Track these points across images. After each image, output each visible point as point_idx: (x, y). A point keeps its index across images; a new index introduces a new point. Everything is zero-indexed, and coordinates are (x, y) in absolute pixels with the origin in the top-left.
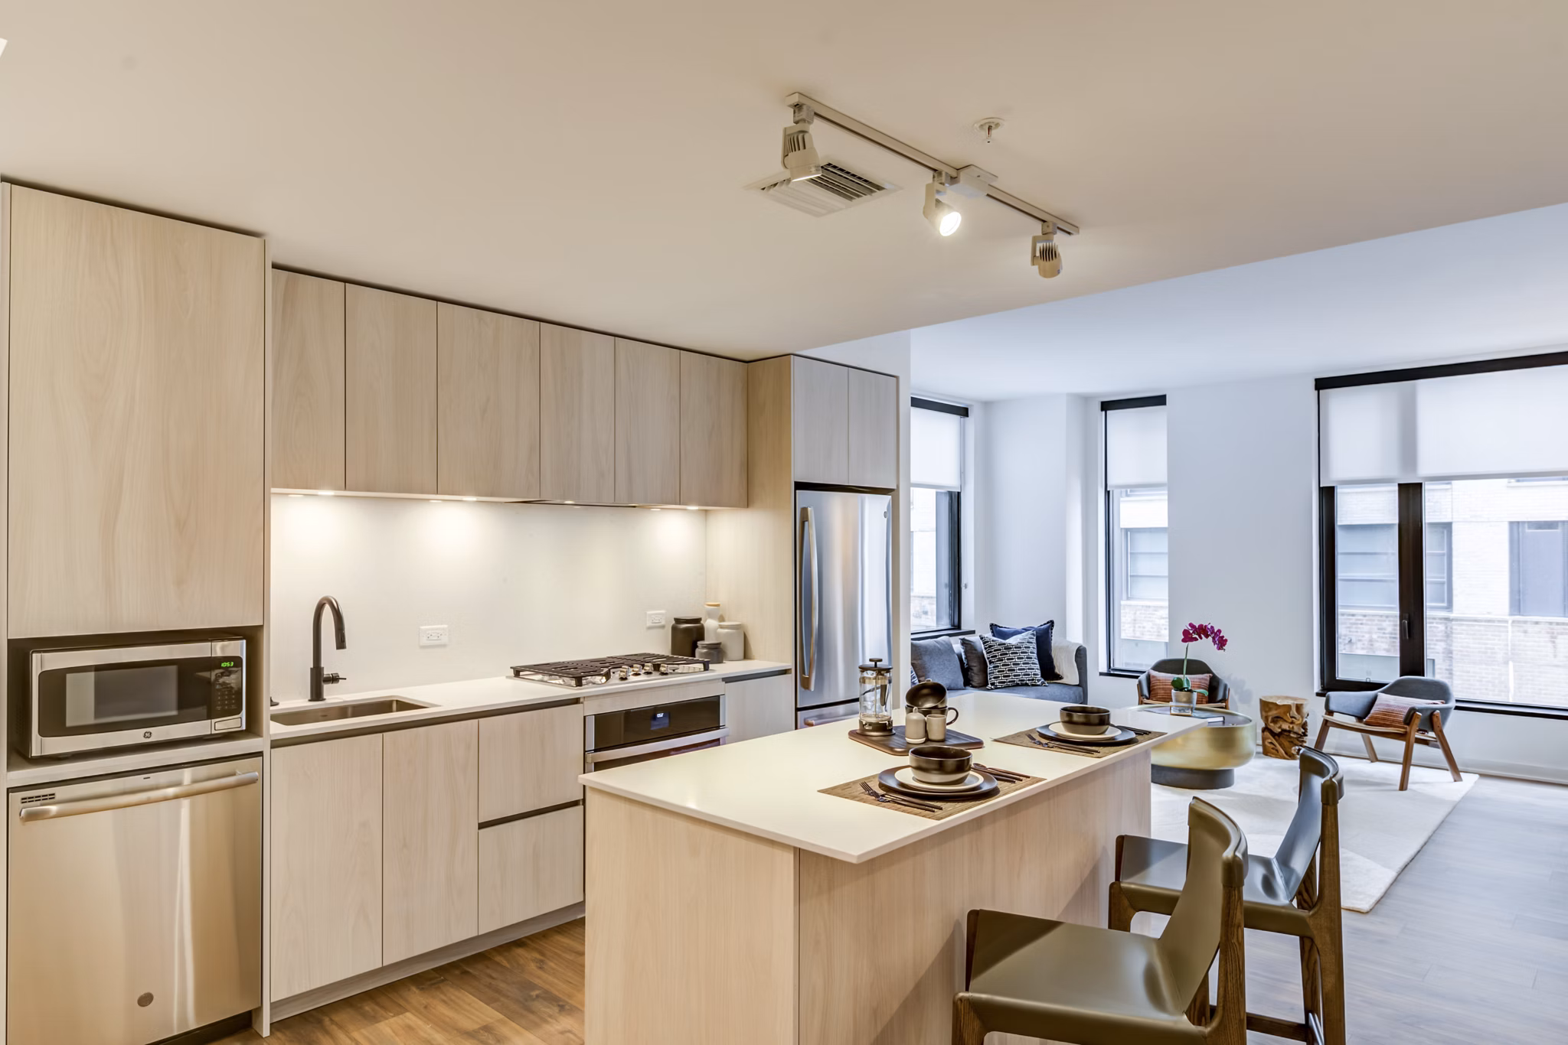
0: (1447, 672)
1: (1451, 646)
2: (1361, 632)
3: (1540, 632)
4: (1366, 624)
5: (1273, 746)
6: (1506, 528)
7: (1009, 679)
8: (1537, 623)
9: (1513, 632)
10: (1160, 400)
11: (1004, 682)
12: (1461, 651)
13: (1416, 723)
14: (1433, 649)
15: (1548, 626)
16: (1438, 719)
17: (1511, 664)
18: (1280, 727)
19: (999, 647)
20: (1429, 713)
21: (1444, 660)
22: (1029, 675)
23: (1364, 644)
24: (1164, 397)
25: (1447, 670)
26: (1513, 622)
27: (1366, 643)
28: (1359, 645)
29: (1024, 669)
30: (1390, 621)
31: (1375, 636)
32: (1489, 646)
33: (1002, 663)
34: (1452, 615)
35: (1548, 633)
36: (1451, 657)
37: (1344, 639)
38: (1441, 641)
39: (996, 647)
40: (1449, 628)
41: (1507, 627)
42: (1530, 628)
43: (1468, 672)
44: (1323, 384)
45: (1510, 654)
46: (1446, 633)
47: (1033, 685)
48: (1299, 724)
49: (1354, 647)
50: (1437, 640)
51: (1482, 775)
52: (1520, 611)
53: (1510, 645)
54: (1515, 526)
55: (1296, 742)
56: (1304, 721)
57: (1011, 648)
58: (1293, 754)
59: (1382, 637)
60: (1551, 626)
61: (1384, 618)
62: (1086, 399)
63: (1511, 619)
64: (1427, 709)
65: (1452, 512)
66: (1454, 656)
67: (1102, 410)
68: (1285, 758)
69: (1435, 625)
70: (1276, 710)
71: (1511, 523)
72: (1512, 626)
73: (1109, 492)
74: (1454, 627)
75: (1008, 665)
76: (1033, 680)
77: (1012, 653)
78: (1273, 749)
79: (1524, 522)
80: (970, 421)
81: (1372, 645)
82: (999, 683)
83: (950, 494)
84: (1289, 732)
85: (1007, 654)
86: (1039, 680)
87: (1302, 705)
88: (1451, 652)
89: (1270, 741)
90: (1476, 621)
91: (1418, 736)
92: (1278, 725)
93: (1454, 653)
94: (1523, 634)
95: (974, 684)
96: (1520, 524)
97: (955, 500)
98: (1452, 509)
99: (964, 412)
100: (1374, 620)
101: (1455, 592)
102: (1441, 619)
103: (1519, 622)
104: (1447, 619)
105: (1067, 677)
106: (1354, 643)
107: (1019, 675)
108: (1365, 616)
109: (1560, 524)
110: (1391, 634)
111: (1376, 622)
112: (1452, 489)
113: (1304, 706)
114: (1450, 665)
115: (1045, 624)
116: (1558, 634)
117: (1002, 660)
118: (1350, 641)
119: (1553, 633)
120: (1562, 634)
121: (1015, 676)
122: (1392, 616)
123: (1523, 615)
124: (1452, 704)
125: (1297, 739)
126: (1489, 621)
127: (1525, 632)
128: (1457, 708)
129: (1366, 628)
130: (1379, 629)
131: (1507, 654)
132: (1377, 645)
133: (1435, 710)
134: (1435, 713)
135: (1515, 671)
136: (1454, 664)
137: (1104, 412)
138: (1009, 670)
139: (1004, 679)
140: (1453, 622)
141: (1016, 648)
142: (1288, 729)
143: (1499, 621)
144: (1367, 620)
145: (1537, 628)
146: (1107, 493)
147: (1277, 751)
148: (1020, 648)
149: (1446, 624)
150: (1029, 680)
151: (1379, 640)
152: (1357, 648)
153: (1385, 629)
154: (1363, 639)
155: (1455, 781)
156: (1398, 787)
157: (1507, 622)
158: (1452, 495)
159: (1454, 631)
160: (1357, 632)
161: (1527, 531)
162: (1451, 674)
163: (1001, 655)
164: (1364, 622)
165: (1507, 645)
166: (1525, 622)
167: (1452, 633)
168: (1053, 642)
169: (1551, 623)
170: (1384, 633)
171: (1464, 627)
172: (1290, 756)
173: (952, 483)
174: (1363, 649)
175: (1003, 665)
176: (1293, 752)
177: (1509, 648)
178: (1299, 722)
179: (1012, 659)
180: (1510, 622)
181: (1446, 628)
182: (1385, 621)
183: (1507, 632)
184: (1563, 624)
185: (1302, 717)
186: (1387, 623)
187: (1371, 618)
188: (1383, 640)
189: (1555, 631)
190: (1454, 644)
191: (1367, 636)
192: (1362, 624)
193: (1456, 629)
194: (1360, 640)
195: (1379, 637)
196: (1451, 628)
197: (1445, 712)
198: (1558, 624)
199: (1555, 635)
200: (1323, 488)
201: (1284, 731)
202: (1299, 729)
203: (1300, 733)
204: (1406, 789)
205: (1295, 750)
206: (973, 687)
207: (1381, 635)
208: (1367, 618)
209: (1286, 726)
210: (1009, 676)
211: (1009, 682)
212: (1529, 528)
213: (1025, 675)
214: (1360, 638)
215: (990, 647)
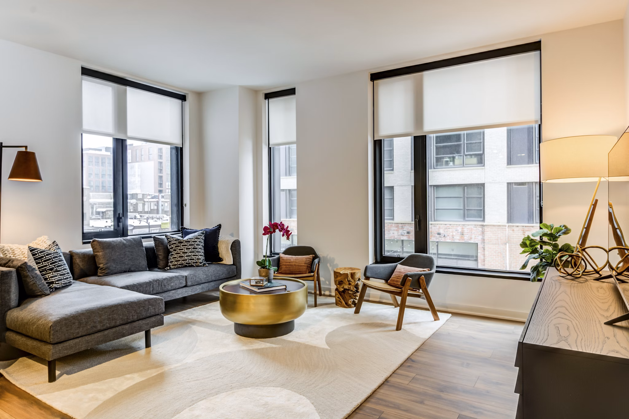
0: (483, 248)
1: (484, 237)
2: (449, 232)
3: (519, 230)
4: (451, 228)
5: (339, 300)
6: (506, 185)
7: (179, 263)
8: (517, 226)
9: (508, 230)
10: (291, 92)
11: (176, 265)
12: (488, 239)
13: (408, 284)
14: (477, 238)
15: (522, 227)
16: (423, 281)
17: (507, 244)
18: (343, 288)
19: (175, 242)
20: (417, 277)
21: (481, 244)
22: (194, 259)
23: (450, 237)
24: (294, 89)
25: (482, 247)
26: (508, 226)
27: (451, 237)
28: (448, 238)
29: (190, 256)
30: (460, 227)
31: (454, 234)
32: (499, 237)
33: (175, 252)
34: (484, 224)
35: (522, 231)
36: (484, 242)
37: (442, 235)
38: (480, 235)
39: (173, 242)
40: (483, 229)
41: (506, 228)
42: (515, 229)
43: (491, 248)
44: (375, 77)
45: (507, 240)
46: (482, 231)
47: (197, 266)
48: (354, 285)
49: (446, 238)
50: (479, 235)
51: (454, 314)
52: (511, 222)
53: (507, 236)
54: (509, 184)
55: (353, 296)
56: (356, 283)
57: (182, 242)
58: (350, 305)
59: (457, 234)
60: (523, 228)
61: (458, 225)
62: (254, 91)
63: (507, 225)
64: (415, 275)
65: (485, 179)
66: (485, 241)
67: (265, 99)
68: (345, 307)
69: (478, 228)
70: (340, 277)
71: (508, 183)
72: (508, 228)
73: (270, 148)
74: (485, 229)
75: (179, 253)
76: (197, 262)
77: (182, 246)
78: (339, 301)
79: (513, 183)
80: (187, 104)
81: (453, 237)
82: (173, 265)
83: (177, 148)
84: (348, 290)
85: (179, 246)
86: (201, 263)
87: (354, 273)
88: (484, 240)
89: (338, 296)
90: (494, 226)
91: (409, 292)
92: (342, 286)
93: (485, 240)
94: (512, 231)
95: (159, 266)
96: (511, 184)
97: (179, 152)
98: (485, 177)
99: (183, 98)
100: (454, 227)
101: (486, 213)
102: (480, 225)
103: (511, 226)
104: (483, 225)
105: (225, 259)
106: (446, 237)
107: (187, 260)
108: (450, 225)
109: (527, 184)
110: (461, 232)
111: (455, 227)
112: (485, 168)
113: (356, 274)
114: (484, 246)
115: (216, 227)
116: (526, 231)
117: (176, 250)
118: (444, 236)
119: (524, 231)
120: (527, 231)
121: (183, 260)
122: (461, 225)
123: (512, 223)
124: (434, 270)
125: (353, 294)
126: (499, 226)
127: (513, 230)
128: (437, 272)
129: (451, 230)
130: (456, 230)
131: (506, 240)
132: (455, 237)
133: (421, 275)
134: (421, 277)
135: (509, 247)
136: (485, 245)
137: (267, 101)
138: (179, 257)
139: (176, 263)
140: (485, 227)
141: (186, 242)
142: (347, 288)
143: (503, 226)
144: (451, 227)
145: (517, 228)
146: (270, 149)
147: (341, 302)
148: (189, 242)
149: (482, 227)
150: (193, 263)
151: (456, 235)
152: (447, 239)
153: (458, 230)
154: (450, 235)
155: (435, 320)
156: (395, 328)
157: (506, 226)
158: (485, 171)
159: (485, 231)
160: (447, 232)
161: (514, 186)
162: (484, 249)
163: (175, 247)
164: (450, 227)
165: (506, 236)
166: (513, 226)
167: (484, 231)
168: (219, 238)
169: (523, 226)
170: (458, 232)
171: (489, 229)
172: (348, 306)
173: (177, 141)
174: (450, 239)
175: (176, 254)
176: (350, 303)
177: (507, 238)
178: (353, 284)
179: (183, 249)
180: (507, 226)
181: (482, 229)
182: (458, 227)
183: (506, 230)
184: (528, 226)
185: (355, 281)
186: (459, 228)
187: (453, 225)
188: (458, 235)
189: (525, 230)
190: (485, 236)
191: (451, 234)
192: (449, 228)
193: (486, 230)
194: (448, 236)
195: (456, 234)
196: (484, 229)
197: (428, 277)
198: (526, 226)
199: (525, 231)
200: (376, 140)
201: (345, 289)
202: (353, 289)
203: (354, 290)
204: (400, 329)
205: (350, 302)
206: (159, 268)
207: (457, 233)
208: (451, 226)
209: (346, 287)
210: (179, 261)
211: (179, 264)
212: (515, 185)
213: (190, 260)
214: (448, 235)
215: (170, 242)
